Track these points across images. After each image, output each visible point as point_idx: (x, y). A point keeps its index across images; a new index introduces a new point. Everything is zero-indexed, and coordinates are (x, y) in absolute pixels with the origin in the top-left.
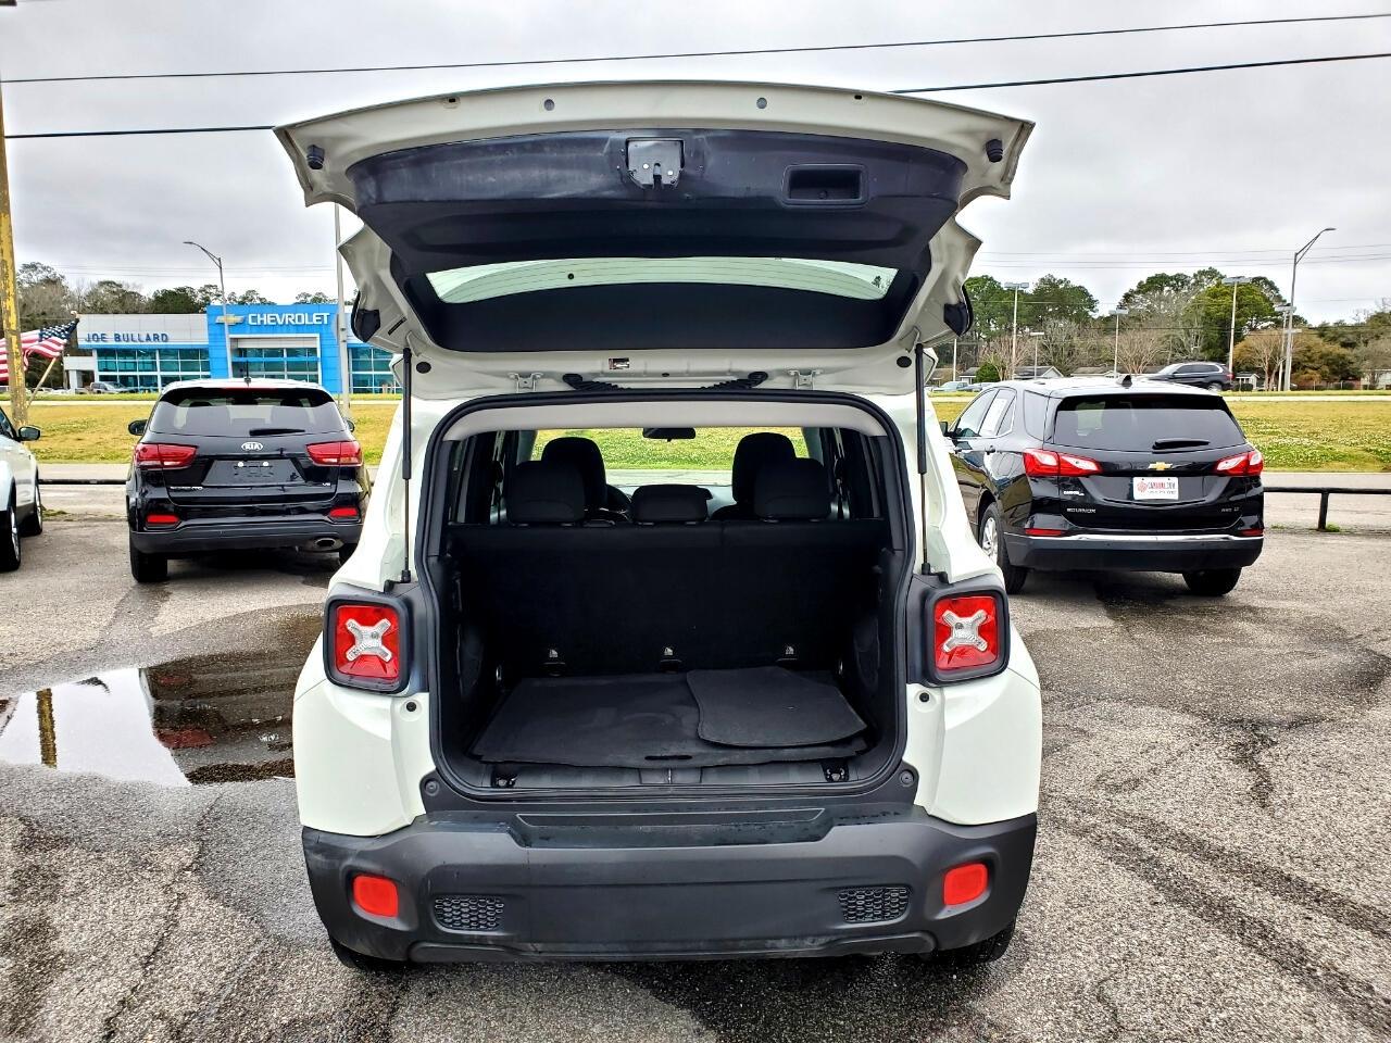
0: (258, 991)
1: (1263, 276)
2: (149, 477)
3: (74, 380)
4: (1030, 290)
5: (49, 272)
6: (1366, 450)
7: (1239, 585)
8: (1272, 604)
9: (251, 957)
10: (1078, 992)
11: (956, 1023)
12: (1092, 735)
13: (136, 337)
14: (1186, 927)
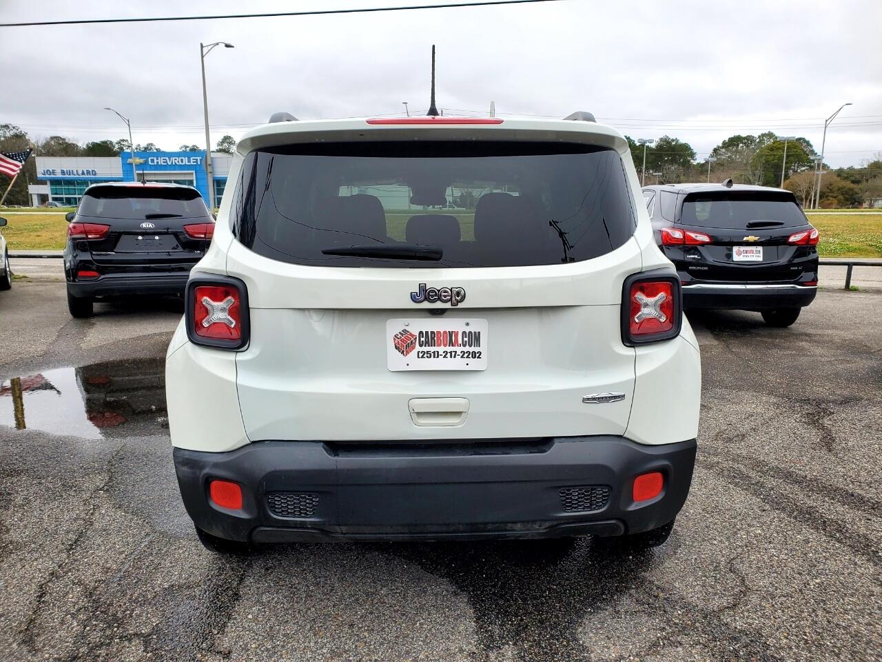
0: (148, 567)
1: (802, 137)
2: (78, 245)
3: (35, 200)
4: (653, 145)
5: (17, 130)
6: (869, 245)
7: (798, 321)
8: (820, 332)
9: (143, 545)
10: (716, 566)
11: (634, 587)
12: (711, 408)
13: (75, 172)
14: (786, 525)
